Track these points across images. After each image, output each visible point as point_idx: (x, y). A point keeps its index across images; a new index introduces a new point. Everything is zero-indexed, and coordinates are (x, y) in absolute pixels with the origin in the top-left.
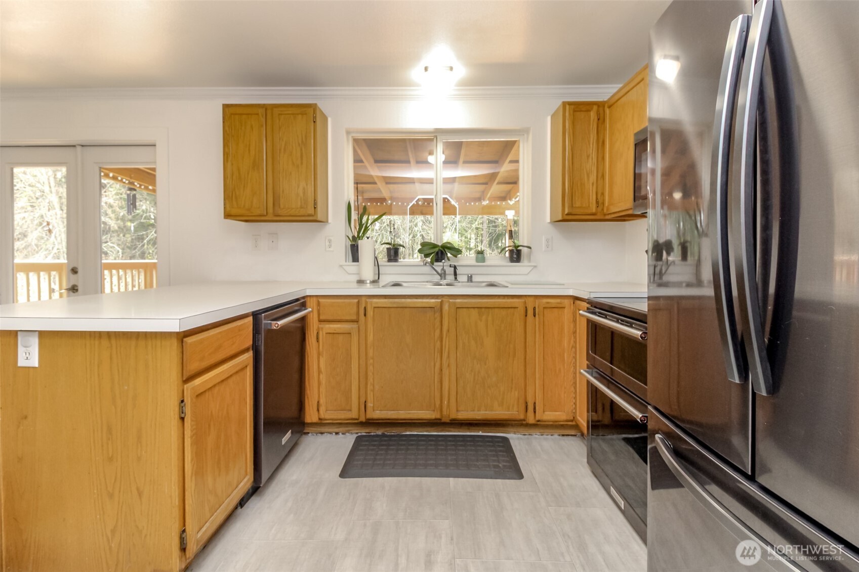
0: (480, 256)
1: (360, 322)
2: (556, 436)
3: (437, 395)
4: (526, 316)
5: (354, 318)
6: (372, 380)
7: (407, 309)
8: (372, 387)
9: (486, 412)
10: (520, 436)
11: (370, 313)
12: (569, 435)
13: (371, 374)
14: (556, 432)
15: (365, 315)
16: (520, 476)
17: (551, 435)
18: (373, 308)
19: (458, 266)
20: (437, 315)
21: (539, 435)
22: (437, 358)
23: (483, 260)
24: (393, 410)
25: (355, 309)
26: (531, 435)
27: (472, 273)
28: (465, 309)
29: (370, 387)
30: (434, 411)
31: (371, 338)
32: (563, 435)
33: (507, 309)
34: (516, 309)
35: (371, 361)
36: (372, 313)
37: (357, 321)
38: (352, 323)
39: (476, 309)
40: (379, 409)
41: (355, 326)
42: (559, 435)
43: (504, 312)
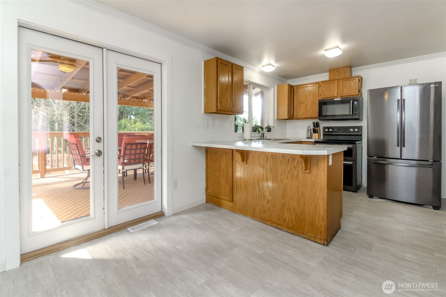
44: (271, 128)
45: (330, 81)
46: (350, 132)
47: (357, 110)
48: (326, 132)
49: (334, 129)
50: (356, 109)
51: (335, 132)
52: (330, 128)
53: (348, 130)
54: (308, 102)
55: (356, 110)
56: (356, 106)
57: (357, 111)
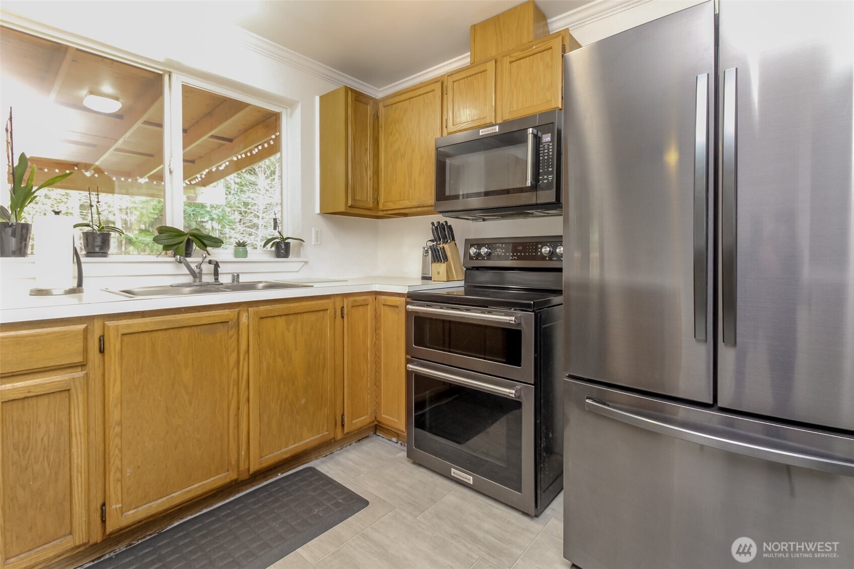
0: (241, 249)
1: (90, 365)
2: (354, 444)
3: (233, 445)
4: (335, 317)
5: (79, 359)
6: (118, 462)
7: (184, 330)
8: (118, 475)
9: (296, 445)
10: (322, 459)
11: (113, 345)
12: (363, 438)
13: (117, 452)
14: (353, 441)
15: (102, 351)
16: (365, 503)
17: (350, 445)
18: (120, 335)
19: (220, 262)
20: (232, 332)
21: (339, 450)
22: (233, 395)
23: (245, 254)
24: (161, 498)
25: (79, 345)
26: (332, 453)
27: (238, 271)
28: (270, 319)
29: (113, 476)
30: (228, 471)
31: (114, 390)
32: (359, 441)
33: (317, 312)
34: (326, 311)
35: (118, 429)
36: (118, 345)
37: (83, 365)
38: (69, 370)
39: (283, 318)
40: (133, 507)
41: (79, 374)
42: (356, 442)
43: (313, 317)
44: (289, 243)
45: (473, 64)
46: (543, 258)
47: (550, 169)
48: (471, 258)
49: (495, 249)
50: (548, 163)
51: (499, 258)
52: (484, 245)
53: (536, 252)
54: (413, 151)
55: (548, 167)
56: (548, 152)
57: (551, 173)
